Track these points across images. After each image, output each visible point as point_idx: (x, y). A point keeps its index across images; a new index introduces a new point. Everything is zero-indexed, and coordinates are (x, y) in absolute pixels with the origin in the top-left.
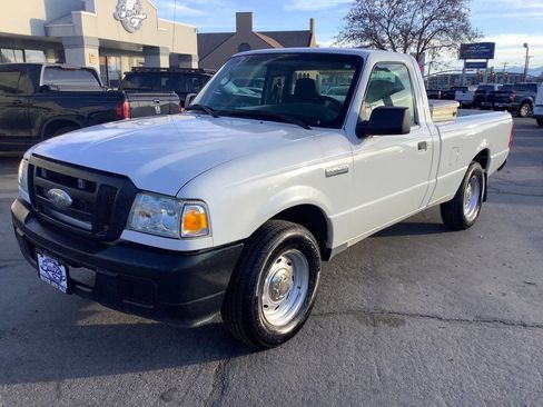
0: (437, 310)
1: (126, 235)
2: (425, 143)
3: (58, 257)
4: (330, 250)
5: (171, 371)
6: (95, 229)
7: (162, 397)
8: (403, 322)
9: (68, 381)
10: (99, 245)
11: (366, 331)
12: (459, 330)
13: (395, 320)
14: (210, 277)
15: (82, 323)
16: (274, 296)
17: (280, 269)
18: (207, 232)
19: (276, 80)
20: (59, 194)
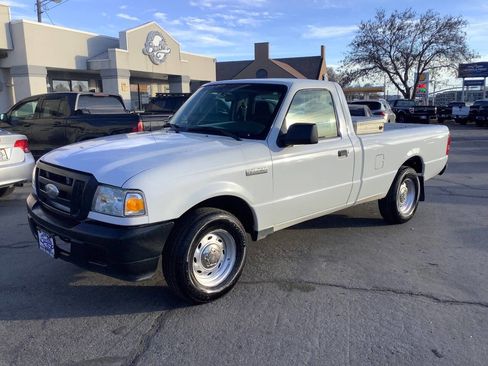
0: (346, 282)
1: (92, 216)
2: (345, 151)
3: (50, 232)
4: (257, 232)
5: (125, 316)
6: (73, 212)
7: (114, 332)
8: (314, 289)
9: (52, 320)
10: (72, 222)
11: (281, 294)
12: (355, 296)
13: (307, 288)
14: (146, 245)
15: (71, 284)
16: (205, 263)
17: (211, 242)
18: (144, 212)
19: (240, 102)
20: (53, 188)
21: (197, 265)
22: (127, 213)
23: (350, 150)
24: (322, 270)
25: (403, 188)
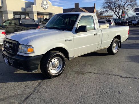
1: (18, 53)
2: (97, 34)
3: (7, 58)
4: (69, 58)
6: (13, 52)
7: (25, 86)
8: (85, 74)
11: (76, 75)
12: (97, 76)
13: (83, 73)
14: (34, 62)
15: (15, 73)
16: (53, 67)
17: (55, 61)
20: (7, 45)
21: (51, 67)
22: (28, 53)
23: (98, 34)
24: (89, 69)
25: (114, 44)
